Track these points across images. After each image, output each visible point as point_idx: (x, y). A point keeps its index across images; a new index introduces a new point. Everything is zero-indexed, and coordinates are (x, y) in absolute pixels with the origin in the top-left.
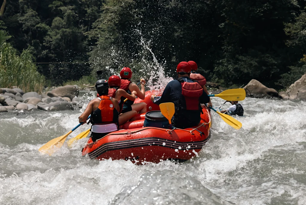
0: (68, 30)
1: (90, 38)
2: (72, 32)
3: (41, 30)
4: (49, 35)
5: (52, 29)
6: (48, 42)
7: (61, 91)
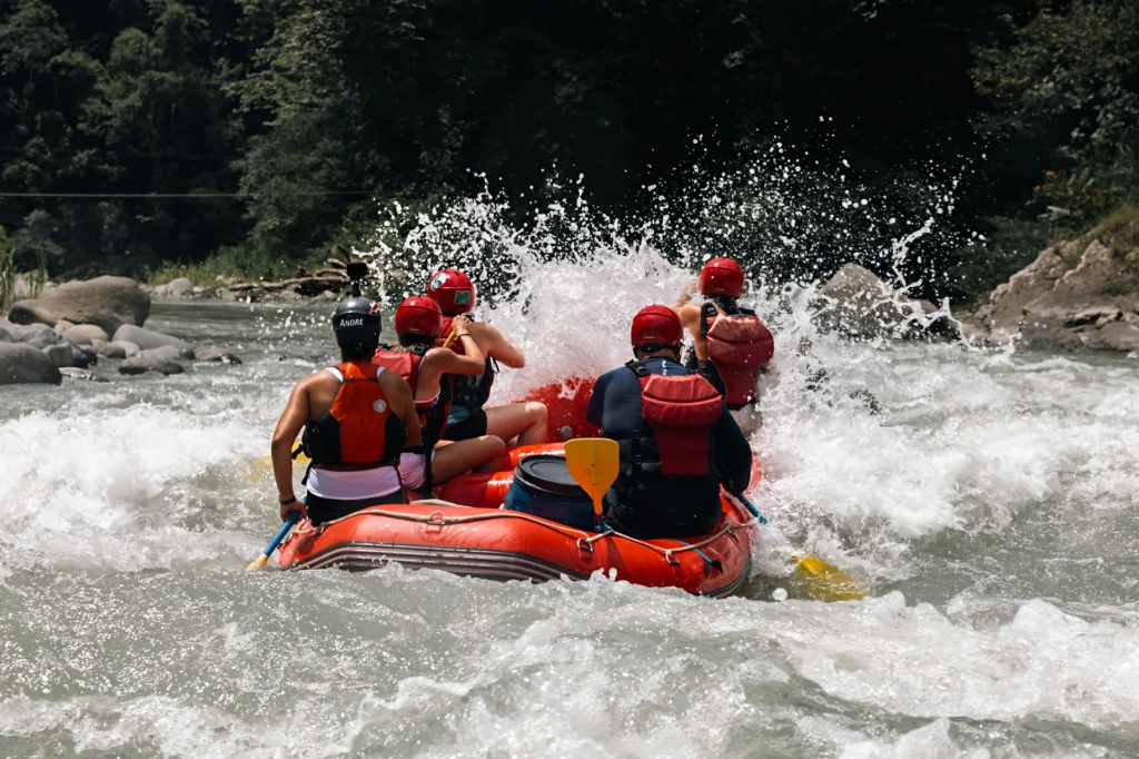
0: (169, 76)
1: (247, 106)
2: (185, 84)
3: (71, 75)
4: (100, 94)
5: (113, 72)
6: (96, 121)
7: (73, 297)
